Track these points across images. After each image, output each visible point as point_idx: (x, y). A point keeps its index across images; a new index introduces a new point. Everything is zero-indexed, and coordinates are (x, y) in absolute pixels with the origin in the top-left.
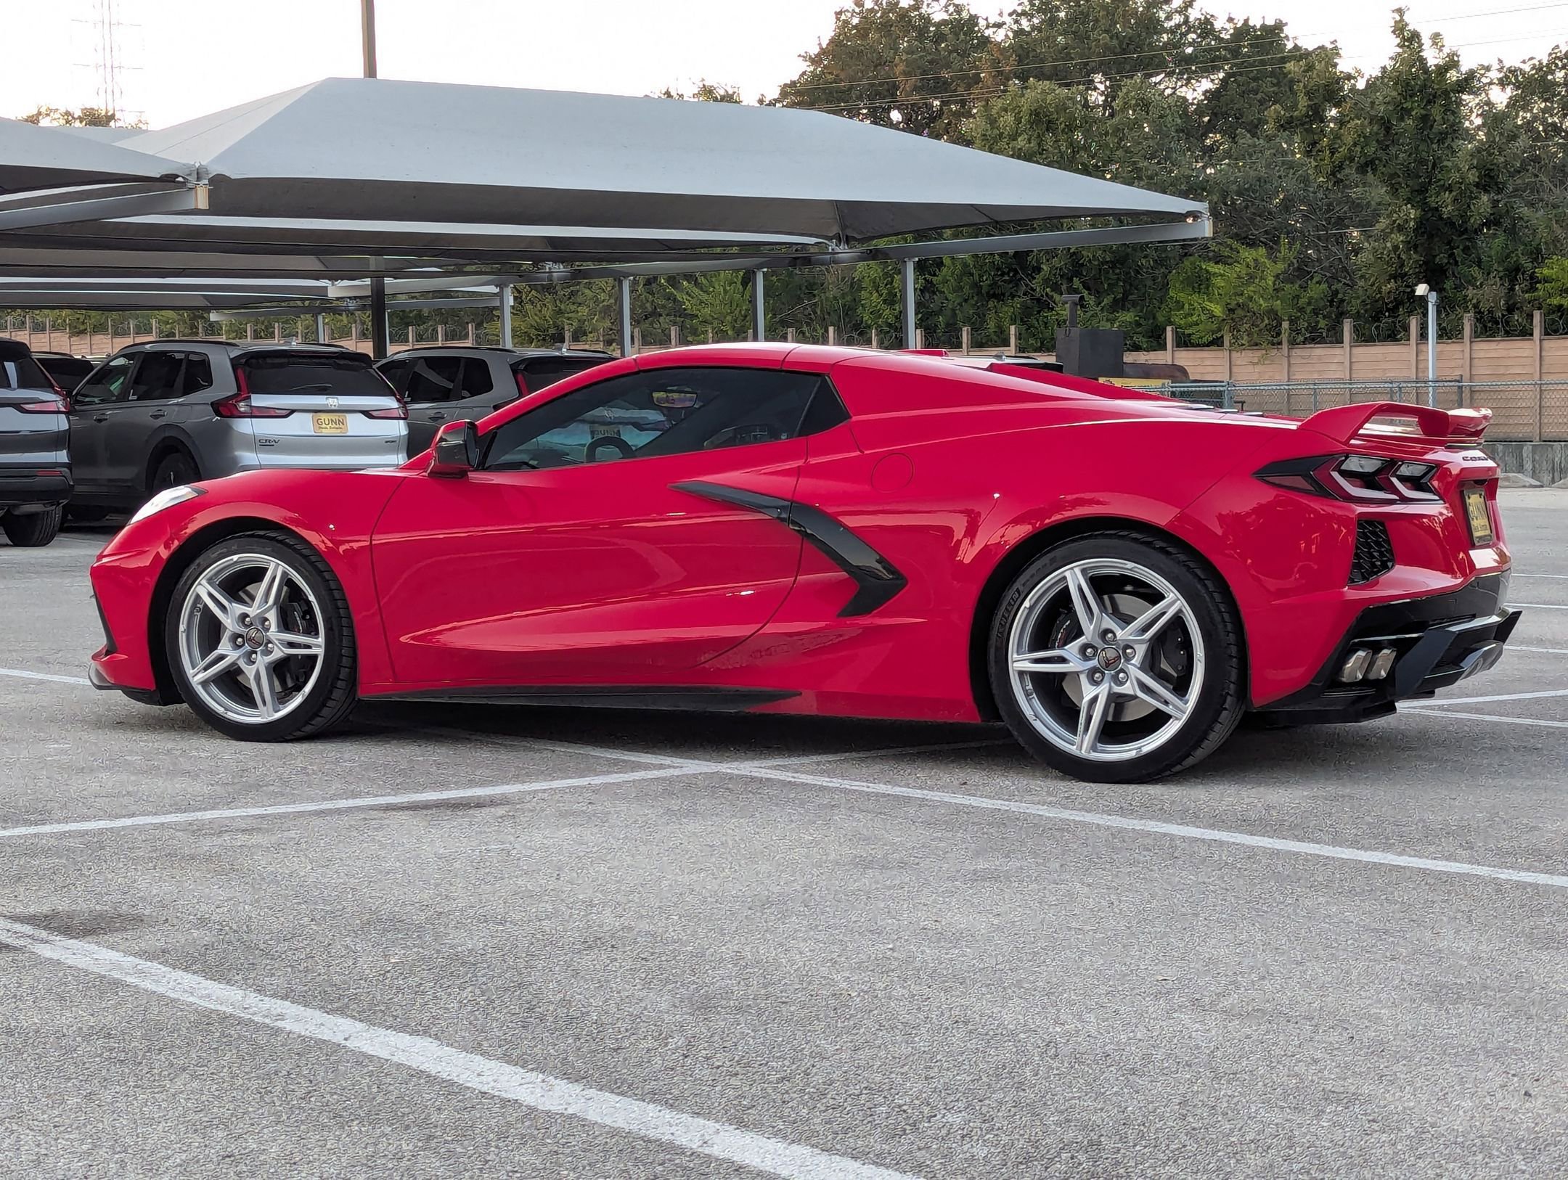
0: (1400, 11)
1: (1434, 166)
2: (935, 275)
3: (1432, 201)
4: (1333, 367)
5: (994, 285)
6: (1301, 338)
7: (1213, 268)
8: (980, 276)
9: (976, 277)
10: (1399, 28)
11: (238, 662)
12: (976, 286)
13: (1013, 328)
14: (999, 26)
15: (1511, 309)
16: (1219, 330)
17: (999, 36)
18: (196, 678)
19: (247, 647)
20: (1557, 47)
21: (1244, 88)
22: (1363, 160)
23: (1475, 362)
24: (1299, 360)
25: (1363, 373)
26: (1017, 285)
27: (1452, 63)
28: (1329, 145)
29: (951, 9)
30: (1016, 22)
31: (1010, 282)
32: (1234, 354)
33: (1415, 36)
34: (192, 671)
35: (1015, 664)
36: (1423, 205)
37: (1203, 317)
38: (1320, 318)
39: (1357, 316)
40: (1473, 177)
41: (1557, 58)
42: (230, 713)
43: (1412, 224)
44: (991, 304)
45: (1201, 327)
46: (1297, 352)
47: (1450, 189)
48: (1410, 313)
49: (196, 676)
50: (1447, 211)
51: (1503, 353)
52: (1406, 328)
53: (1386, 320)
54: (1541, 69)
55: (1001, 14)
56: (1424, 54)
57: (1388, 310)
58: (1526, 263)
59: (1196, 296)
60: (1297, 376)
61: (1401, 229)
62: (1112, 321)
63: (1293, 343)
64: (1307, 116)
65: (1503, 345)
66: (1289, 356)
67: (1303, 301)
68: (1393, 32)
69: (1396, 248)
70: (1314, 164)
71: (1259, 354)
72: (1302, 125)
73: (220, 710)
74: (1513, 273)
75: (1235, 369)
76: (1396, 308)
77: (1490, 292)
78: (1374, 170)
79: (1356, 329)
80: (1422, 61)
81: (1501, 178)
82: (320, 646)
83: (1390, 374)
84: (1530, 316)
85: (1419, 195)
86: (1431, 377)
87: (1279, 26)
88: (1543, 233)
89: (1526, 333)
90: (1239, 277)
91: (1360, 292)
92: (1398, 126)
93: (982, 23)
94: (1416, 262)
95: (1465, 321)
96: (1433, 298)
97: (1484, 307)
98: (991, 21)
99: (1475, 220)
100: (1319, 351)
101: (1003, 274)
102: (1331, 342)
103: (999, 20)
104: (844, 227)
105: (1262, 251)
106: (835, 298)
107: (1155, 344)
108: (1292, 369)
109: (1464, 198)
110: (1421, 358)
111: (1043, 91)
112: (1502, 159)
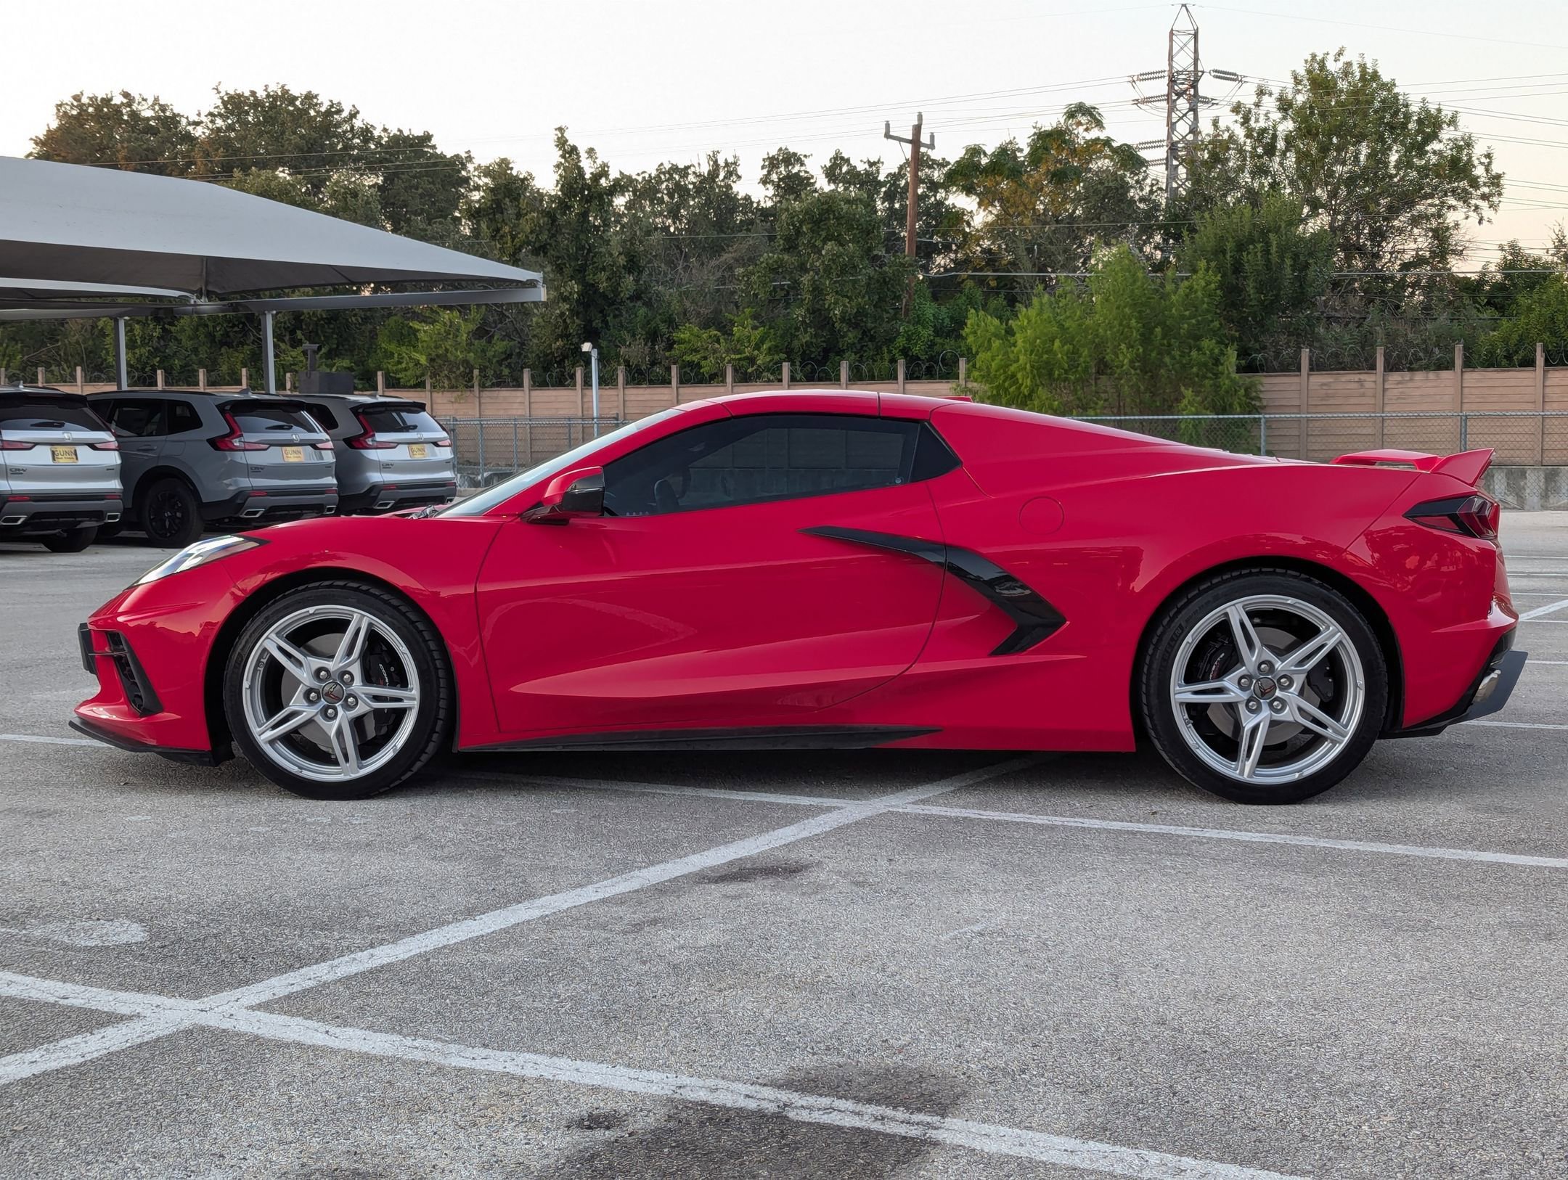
0: (560, 129)
1: (589, 251)
2: (174, 325)
3: (590, 279)
4: (516, 406)
5: (226, 334)
6: (489, 383)
7: (416, 325)
8: (214, 327)
9: (211, 329)
10: (562, 142)
11: (316, 718)
12: (211, 336)
13: (244, 371)
14: (197, 124)
15: (653, 363)
16: (423, 375)
17: (199, 132)
18: (263, 737)
19: (323, 702)
20: (662, 164)
21: (407, 184)
22: (537, 245)
23: (627, 403)
24: (488, 400)
25: (539, 411)
26: (245, 335)
27: (603, 172)
28: (510, 232)
29: (157, 108)
30: (212, 122)
31: (240, 332)
32: (435, 395)
33: (574, 150)
34: (258, 729)
35: (1177, 696)
36: (582, 281)
37: (411, 365)
38: (503, 367)
39: (532, 367)
40: (622, 261)
41: (661, 173)
42: (305, 772)
43: (576, 296)
44: (223, 350)
45: (408, 373)
46: (486, 394)
47: (604, 269)
48: (574, 365)
49: (264, 733)
50: (603, 286)
51: (648, 397)
52: (573, 376)
53: (556, 371)
54: (650, 181)
55: (199, 115)
56: (581, 164)
57: (556, 362)
58: (663, 328)
59: (404, 348)
60: (487, 413)
61: (565, 299)
62: (331, 366)
63: (483, 386)
64: (491, 208)
65: (648, 391)
66: (479, 397)
67: (490, 354)
68: (557, 146)
69: (562, 314)
70: (498, 246)
71: (455, 394)
72: (488, 214)
73: (294, 769)
74: (653, 336)
75: (435, 406)
76: (562, 360)
77: (635, 350)
78: (545, 253)
79: (533, 377)
80: (580, 169)
81: (642, 263)
82: (414, 699)
83: (561, 412)
84: (668, 369)
85: (580, 273)
86: (595, 415)
87: (427, 138)
88: (675, 306)
89: (666, 382)
90: (439, 334)
91: (535, 348)
92: (562, 220)
93: (184, 122)
94: (579, 325)
95: (619, 372)
96: (594, 354)
97: (633, 362)
98: (191, 120)
99: (625, 294)
100: (504, 394)
101: (233, 327)
102: (514, 386)
103: (197, 119)
104: (207, 284)
105: (456, 313)
106: (77, 342)
107: (367, 385)
108: (483, 407)
109: (615, 277)
110: (585, 400)
111: (267, 178)
112: (642, 248)
